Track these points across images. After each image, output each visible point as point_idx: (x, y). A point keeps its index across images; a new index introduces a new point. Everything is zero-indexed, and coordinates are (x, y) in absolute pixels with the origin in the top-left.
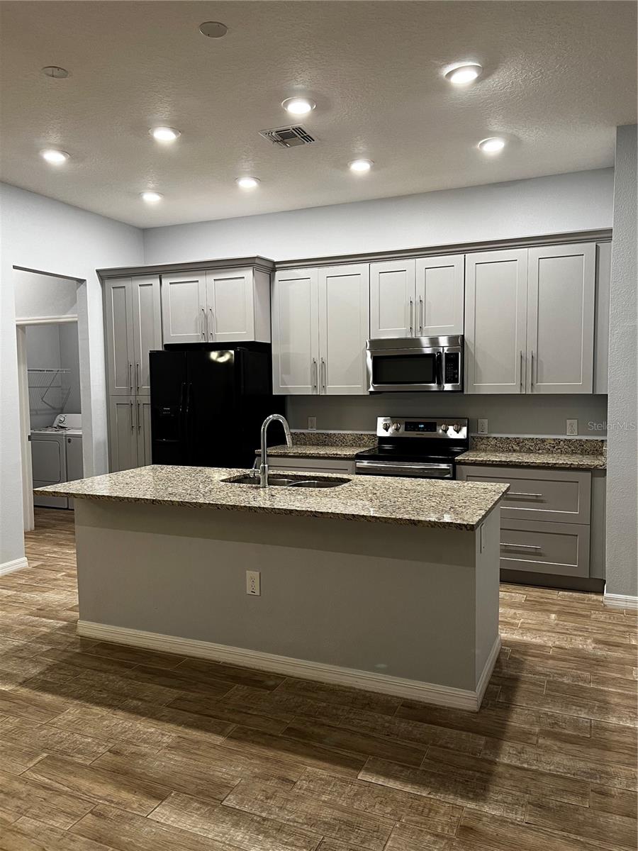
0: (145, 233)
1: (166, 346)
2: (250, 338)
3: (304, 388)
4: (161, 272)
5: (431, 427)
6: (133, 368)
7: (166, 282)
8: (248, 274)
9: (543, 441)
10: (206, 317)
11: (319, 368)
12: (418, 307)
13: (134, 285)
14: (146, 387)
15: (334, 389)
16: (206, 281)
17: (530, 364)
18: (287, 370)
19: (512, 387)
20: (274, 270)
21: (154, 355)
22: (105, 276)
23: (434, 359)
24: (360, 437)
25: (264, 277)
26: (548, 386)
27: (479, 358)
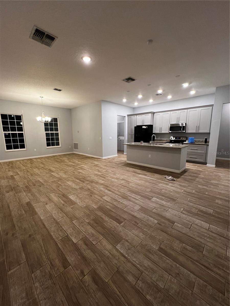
0: (134, 109)
1: (137, 126)
2: (150, 124)
3: (158, 132)
4: (136, 115)
5: (180, 138)
6: (132, 129)
7: (137, 116)
8: (150, 114)
9: (200, 141)
10: (143, 121)
11: (161, 129)
12: (178, 119)
13: (132, 117)
14: (134, 132)
15: (163, 132)
16: (143, 116)
17: (198, 128)
18: (155, 129)
19: (194, 131)
20: (154, 113)
21: (135, 127)
22: (128, 115)
23: (181, 127)
24: (167, 140)
25: (153, 115)
26: (201, 131)
27: (189, 126)
